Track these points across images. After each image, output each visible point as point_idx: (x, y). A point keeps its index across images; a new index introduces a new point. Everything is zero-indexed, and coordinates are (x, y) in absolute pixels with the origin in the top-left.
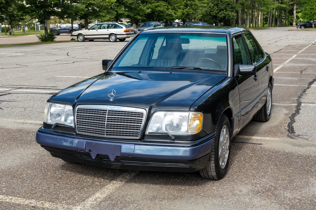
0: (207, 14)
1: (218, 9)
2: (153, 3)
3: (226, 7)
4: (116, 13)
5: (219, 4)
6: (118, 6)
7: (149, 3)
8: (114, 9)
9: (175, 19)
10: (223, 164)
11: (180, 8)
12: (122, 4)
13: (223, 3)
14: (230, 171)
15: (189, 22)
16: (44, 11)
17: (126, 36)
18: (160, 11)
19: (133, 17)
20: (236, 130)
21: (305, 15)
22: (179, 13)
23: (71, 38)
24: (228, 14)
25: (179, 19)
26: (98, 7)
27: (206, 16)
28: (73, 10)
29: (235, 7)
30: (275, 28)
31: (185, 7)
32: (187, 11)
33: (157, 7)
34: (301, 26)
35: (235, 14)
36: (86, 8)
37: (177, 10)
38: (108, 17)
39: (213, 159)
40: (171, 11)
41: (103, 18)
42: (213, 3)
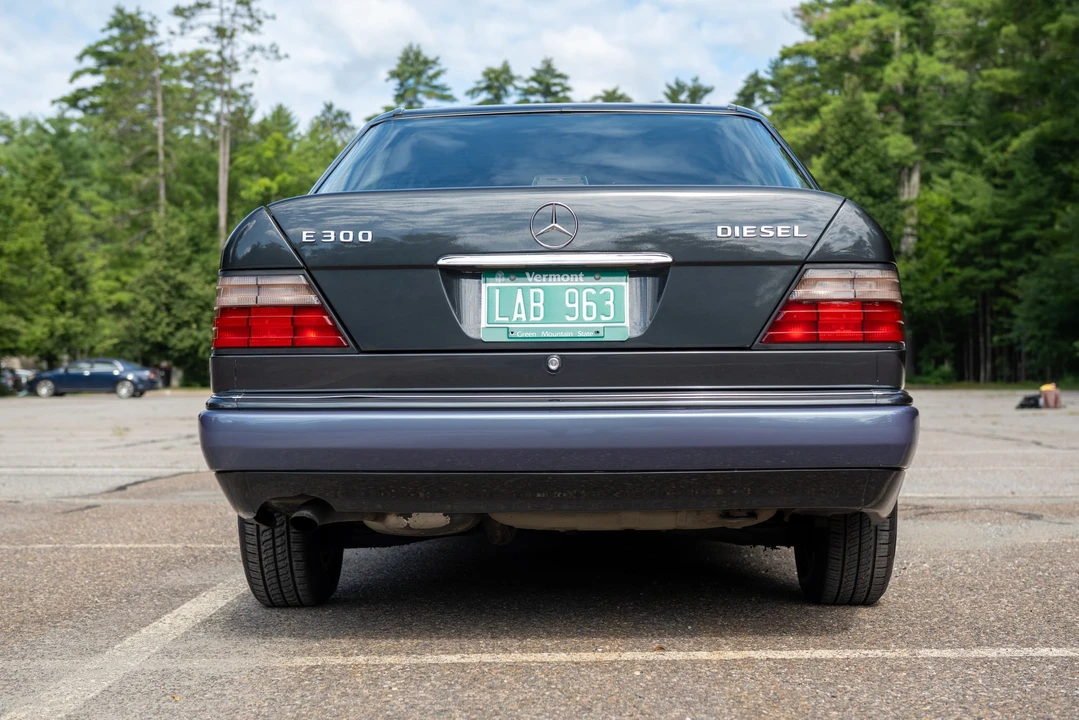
1: (172, 322)
3: (199, 314)
5: (174, 303)
13: (187, 300)
24: (207, 340)
32: (63, 325)
42: (152, 301)
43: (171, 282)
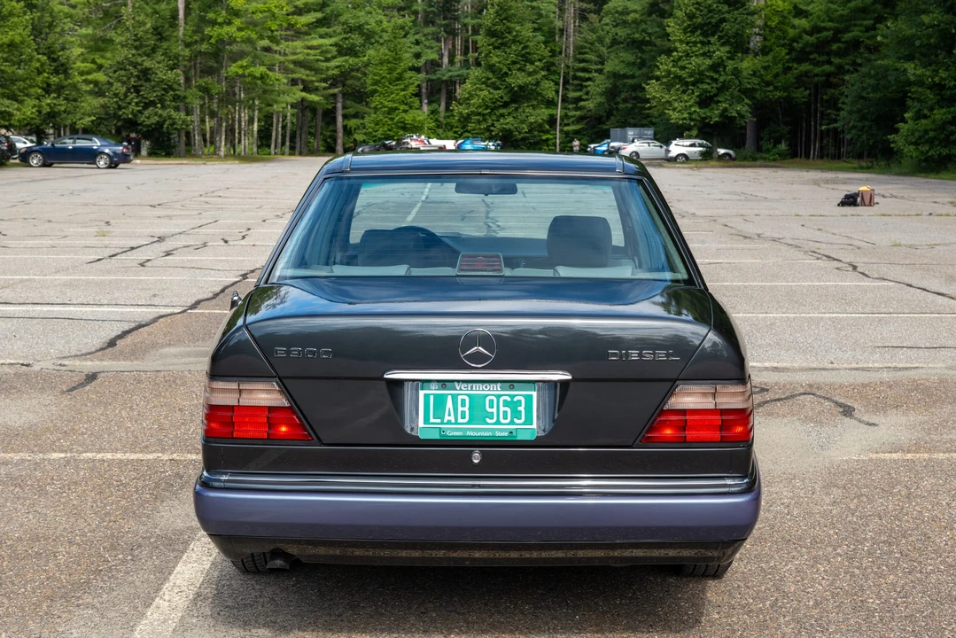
0: (107, 114)
1: (141, 102)
3: (163, 95)
5: (142, 86)
13: (153, 83)
24: (170, 117)
27: (105, 119)
32: (48, 105)
42: (123, 84)
43: (138, 67)
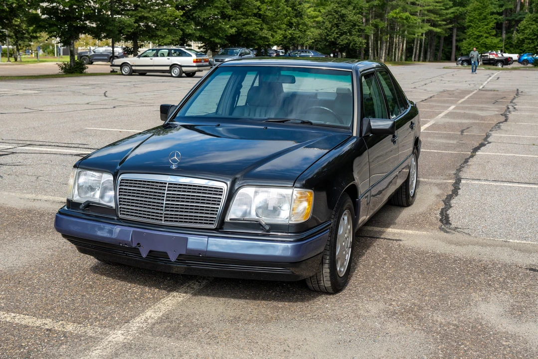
0: (321, 38)
1: (339, 32)
2: (239, 19)
3: (351, 28)
4: (181, 32)
5: (340, 23)
6: (185, 22)
7: (233, 19)
8: (179, 26)
9: (273, 46)
10: (342, 270)
11: (280, 29)
12: (192, 20)
13: (347, 22)
14: (352, 281)
15: (294, 50)
16: (70, 26)
17: (196, 68)
18: (250, 32)
19: (208, 40)
20: (363, 218)
21: (470, 45)
22: (278, 37)
23: (110, 69)
24: (354, 40)
25: (278, 45)
26: (154, 23)
27: (320, 41)
28: (115, 26)
29: (365, 30)
30: (424, 63)
31: (289, 27)
32: (290, 34)
33: (244, 25)
34: (463, 61)
35: (364, 41)
36: (135, 23)
37: (276, 32)
38: (170, 38)
39: (327, 261)
40: (266, 32)
41: (161, 40)
42: (330, 22)
43: (339, 14)
